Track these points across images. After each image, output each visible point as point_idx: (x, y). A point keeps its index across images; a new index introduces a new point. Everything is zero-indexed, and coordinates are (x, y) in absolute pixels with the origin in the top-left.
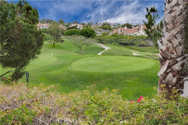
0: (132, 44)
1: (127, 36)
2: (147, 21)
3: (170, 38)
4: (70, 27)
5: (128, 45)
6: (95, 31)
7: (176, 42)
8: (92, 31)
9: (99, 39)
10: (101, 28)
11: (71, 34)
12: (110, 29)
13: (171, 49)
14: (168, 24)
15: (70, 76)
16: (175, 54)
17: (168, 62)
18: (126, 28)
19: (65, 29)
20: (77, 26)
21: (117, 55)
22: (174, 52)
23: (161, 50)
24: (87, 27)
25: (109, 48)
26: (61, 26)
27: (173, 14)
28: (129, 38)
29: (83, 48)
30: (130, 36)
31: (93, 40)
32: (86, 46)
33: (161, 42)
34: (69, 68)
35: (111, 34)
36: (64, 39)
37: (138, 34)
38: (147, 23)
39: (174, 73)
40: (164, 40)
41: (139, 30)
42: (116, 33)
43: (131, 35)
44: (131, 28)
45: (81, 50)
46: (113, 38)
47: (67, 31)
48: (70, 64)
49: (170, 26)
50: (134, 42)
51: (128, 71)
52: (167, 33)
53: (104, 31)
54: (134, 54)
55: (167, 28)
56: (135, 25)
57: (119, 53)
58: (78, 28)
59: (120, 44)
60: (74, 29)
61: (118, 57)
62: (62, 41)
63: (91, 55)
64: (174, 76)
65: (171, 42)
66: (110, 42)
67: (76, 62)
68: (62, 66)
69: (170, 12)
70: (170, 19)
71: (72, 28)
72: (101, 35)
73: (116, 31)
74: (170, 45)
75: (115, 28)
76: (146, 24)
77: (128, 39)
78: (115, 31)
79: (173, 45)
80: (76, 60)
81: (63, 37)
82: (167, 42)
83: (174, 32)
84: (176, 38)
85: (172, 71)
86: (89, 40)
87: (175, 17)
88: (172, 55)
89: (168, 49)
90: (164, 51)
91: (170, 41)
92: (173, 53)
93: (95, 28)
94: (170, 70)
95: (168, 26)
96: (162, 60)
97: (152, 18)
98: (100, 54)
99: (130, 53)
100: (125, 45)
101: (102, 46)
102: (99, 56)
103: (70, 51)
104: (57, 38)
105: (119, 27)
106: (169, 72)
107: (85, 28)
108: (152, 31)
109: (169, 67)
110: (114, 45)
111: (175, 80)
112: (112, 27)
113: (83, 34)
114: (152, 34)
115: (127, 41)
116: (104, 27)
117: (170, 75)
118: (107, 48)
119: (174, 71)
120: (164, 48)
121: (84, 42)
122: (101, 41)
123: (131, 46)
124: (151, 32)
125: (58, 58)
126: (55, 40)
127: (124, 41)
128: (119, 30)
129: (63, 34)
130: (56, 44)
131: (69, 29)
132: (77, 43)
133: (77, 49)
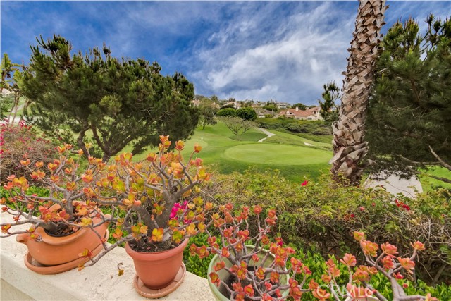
0: (304, 131)
1: (298, 120)
2: (323, 101)
3: (347, 122)
4: (225, 105)
5: (299, 132)
6: (257, 113)
7: (353, 126)
8: (252, 112)
9: (261, 123)
10: (264, 108)
11: (225, 114)
12: (276, 110)
13: (348, 134)
14: (345, 105)
15: (222, 165)
16: (353, 141)
17: (342, 149)
18: (297, 109)
19: (219, 108)
20: (233, 105)
21: (283, 143)
22: (351, 138)
23: (336, 135)
24: (246, 106)
25: (273, 135)
26: (214, 103)
27: (352, 94)
28: (301, 123)
29: (240, 132)
30: (302, 120)
31: (254, 123)
32: (243, 130)
33: (336, 126)
34: (222, 156)
35: (277, 116)
36: (217, 121)
37: (314, 118)
38: (323, 103)
39: (349, 163)
40: (340, 124)
41: (315, 113)
42: (284, 116)
43: (304, 119)
44: (305, 109)
45: (237, 136)
46: (280, 121)
47: (222, 110)
48: (223, 152)
49: (347, 108)
50: (307, 128)
51: (297, 164)
52: (343, 116)
53: (268, 113)
54: (307, 144)
55: (344, 110)
56: (310, 106)
57: (285, 141)
58: (235, 107)
59: (288, 129)
60: (230, 109)
61: (284, 146)
62: (215, 123)
63: (249, 142)
64: (349, 166)
65: (348, 126)
66: (275, 127)
67: (231, 148)
68: (214, 153)
69: (349, 92)
70: (348, 100)
71: (227, 107)
72: (263, 117)
73: (284, 113)
74: (346, 129)
75: (283, 109)
76: (322, 106)
77: (299, 124)
78: (282, 114)
79: (350, 129)
80: (231, 146)
81: (215, 118)
82: (343, 126)
83: (352, 115)
84: (354, 121)
85: (347, 160)
86: (247, 123)
87: (354, 98)
88: (348, 141)
89: (343, 134)
90: (338, 136)
91: (346, 125)
92: (349, 140)
93: (257, 108)
94: (344, 158)
95: (345, 108)
96: (336, 147)
97: (329, 98)
98: (261, 141)
99: (301, 142)
100: (295, 131)
101: (264, 131)
102: (260, 143)
103: (223, 135)
104: (208, 119)
105: (288, 108)
106: (343, 161)
107: (244, 108)
108: (329, 113)
109: (343, 155)
110: (281, 131)
111: (350, 171)
112: (279, 107)
113: (240, 116)
114: (330, 118)
115: (298, 127)
116: (268, 107)
117: (345, 164)
118: (270, 134)
119: (349, 160)
120: (339, 133)
121: (242, 125)
122: (263, 125)
123: (303, 134)
124: (327, 115)
125: (209, 143)
126: (205, 121)
127: (293, 126)
128: (288, 112)
129: (215, 114)
130: (206, 126)
131: (223, 108)
132: (233, 126)
133: (232, 134)
